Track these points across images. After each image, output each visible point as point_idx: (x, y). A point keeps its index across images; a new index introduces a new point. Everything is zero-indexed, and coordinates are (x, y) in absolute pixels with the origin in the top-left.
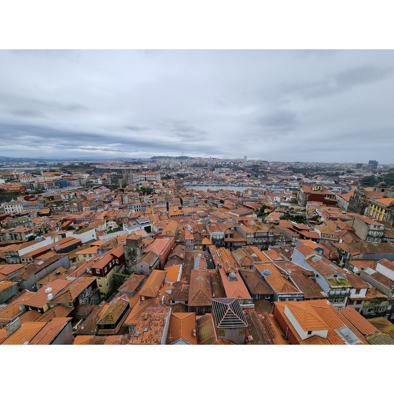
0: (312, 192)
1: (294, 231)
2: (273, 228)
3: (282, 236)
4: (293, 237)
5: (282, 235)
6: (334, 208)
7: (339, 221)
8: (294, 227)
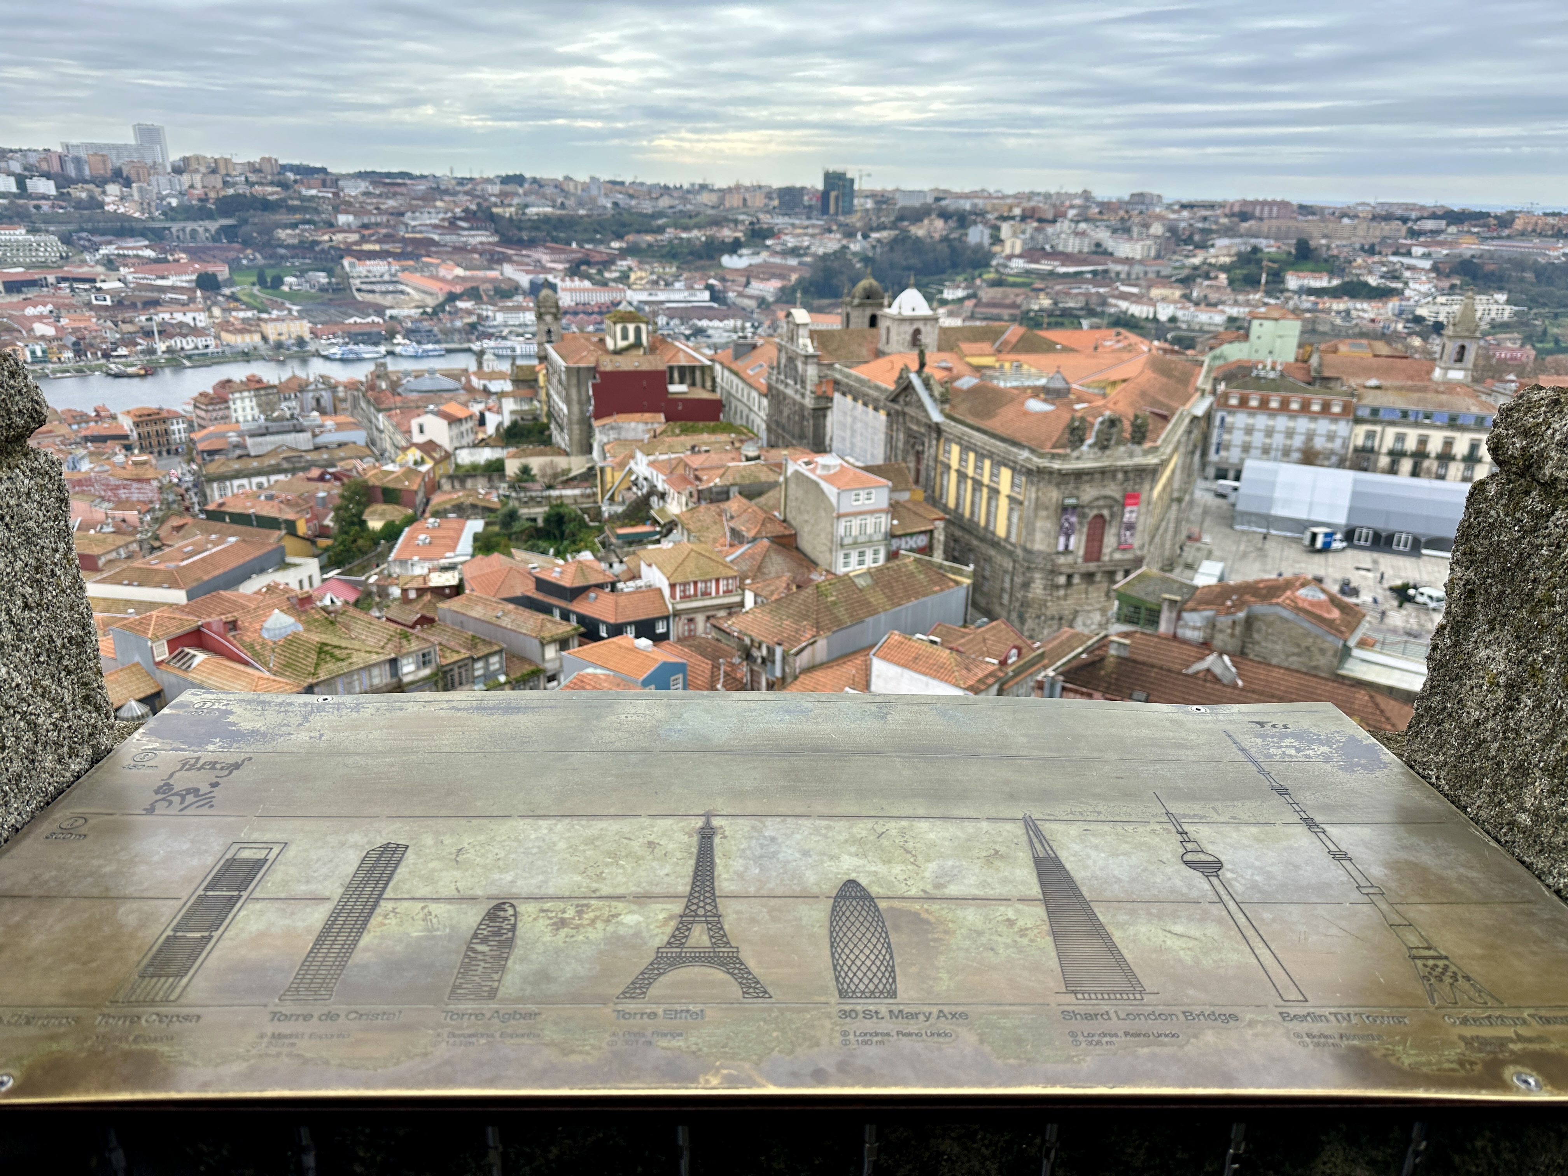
0: (608, 365)
1: (546, 609)
2: (426, 621)
3: (486, 657)
4: (543, 645)
5: (484, 650)
6: (713, 438)
7: (735, 504)
8: (542, 585)
